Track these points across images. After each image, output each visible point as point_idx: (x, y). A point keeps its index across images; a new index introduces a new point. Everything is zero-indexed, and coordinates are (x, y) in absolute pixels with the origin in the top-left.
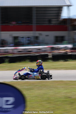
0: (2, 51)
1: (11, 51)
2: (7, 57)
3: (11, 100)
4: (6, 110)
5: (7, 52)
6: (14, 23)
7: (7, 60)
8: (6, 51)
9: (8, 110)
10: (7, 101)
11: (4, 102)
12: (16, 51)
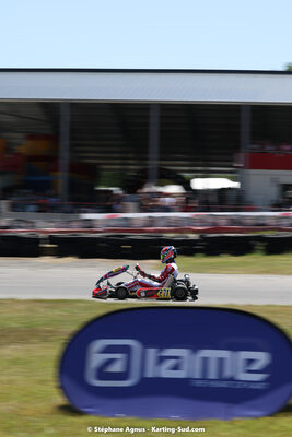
0: (249, 221)
1: (272, 222)
2: (261, 239)
3: (262, 358)
4: (245, 385)
5: (261, 225)
6: (288, 148)
7: (260, 246)
8: (261, 222)
9: (252, 386)
10: (250, 361)
11: (241, 364)
12: (285, 222)
